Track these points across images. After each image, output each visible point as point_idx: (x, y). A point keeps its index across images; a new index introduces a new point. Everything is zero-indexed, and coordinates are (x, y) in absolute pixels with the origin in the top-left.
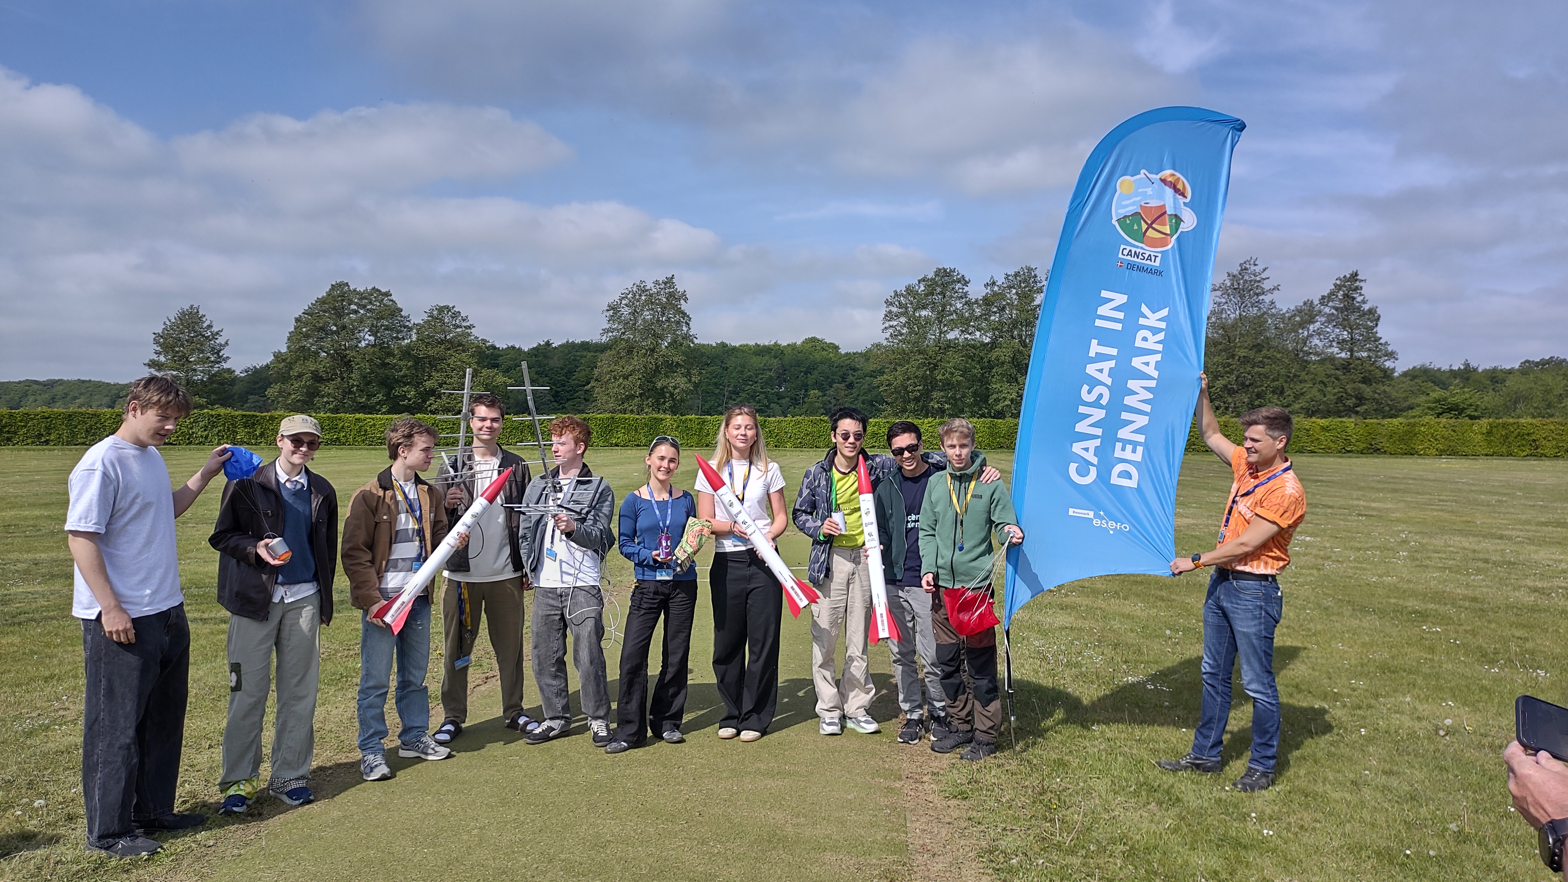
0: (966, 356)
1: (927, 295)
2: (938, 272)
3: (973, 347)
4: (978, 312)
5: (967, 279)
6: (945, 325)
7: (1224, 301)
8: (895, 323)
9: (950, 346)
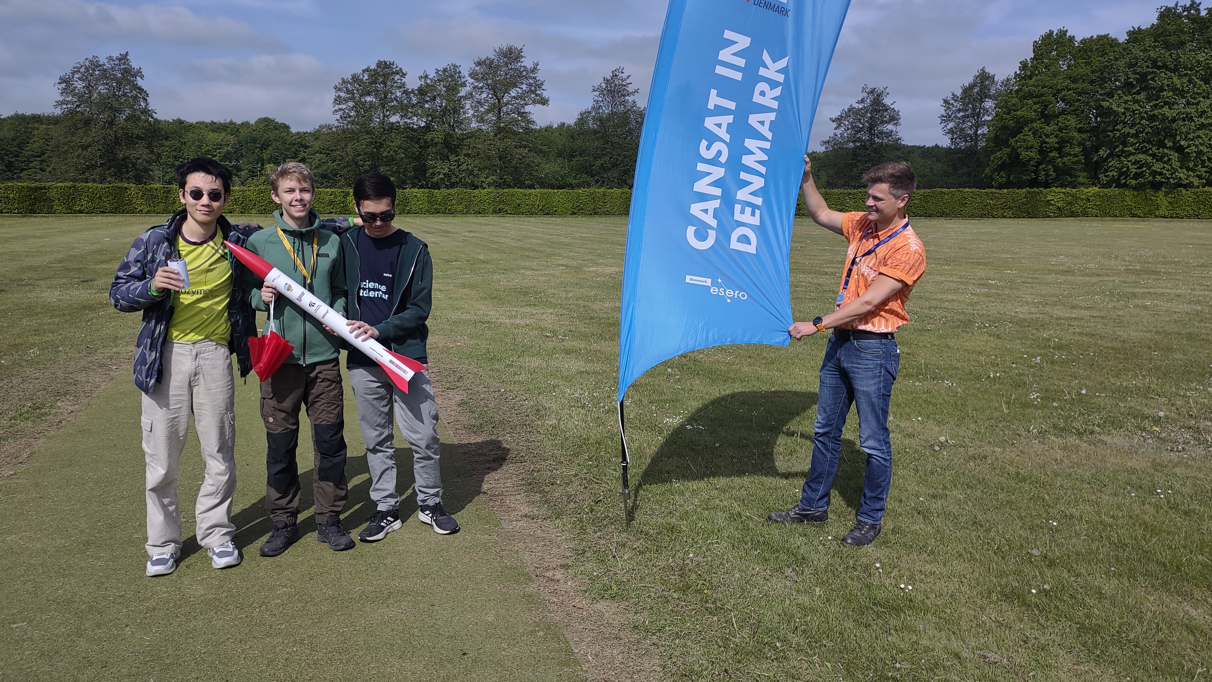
0: (407, 137)
1: (371, 83)
2: (380, 64)
3: (412, 129)
4: (414, 100)
5: (404, 72)
6: (387, 110)
7: (601, 99)
8: (344, 107)
9: (393, 127)
